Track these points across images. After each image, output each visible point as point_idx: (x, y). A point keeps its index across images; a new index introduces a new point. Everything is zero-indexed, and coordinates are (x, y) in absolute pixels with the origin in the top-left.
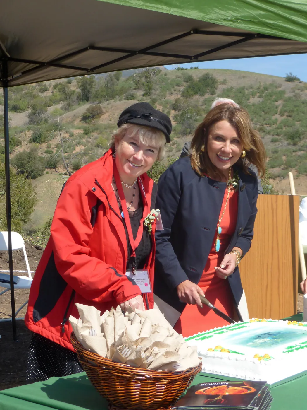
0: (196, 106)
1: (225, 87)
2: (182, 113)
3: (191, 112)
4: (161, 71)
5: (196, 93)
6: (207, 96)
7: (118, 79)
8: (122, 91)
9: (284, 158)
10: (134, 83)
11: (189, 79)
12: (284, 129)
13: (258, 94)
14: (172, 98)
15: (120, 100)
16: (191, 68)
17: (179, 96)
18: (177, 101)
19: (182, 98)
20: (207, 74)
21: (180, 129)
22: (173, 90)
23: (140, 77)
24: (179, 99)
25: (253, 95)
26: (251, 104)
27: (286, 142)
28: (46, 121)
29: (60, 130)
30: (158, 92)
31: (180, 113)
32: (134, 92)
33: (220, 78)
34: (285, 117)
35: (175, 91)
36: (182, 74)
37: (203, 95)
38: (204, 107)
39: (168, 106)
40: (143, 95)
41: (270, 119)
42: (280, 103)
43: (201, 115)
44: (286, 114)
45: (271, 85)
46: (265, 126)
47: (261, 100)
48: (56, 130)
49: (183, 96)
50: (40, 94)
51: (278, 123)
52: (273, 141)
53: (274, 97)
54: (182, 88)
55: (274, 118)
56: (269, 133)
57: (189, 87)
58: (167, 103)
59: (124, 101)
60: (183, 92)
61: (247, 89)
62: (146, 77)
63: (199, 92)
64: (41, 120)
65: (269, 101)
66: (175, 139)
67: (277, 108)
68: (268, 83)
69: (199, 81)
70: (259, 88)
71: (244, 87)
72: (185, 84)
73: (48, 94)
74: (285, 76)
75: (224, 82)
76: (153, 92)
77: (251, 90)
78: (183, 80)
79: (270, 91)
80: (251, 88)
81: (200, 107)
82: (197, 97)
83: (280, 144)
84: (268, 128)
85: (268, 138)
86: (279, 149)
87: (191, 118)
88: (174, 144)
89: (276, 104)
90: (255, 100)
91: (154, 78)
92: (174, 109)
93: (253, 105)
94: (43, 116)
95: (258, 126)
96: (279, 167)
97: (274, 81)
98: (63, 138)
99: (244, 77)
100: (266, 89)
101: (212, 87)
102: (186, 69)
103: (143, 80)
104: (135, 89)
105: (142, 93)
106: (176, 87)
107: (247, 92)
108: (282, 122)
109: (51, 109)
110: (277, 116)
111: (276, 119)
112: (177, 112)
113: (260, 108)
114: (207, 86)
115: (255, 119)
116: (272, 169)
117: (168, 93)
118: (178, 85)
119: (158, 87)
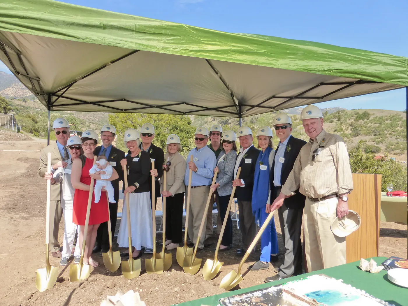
0: (361, 124)
1: (374, 116)
2: (354, 127)
3: (358, 127)
4: (345, 111)
5: (360, 119)
6: (365, 120)
7: (326, 115)
8: (328, 119)
9: (401, 146)
10: (333, 116)
11: (358, 113)
12: (402, 133)
13: (389, 119)
14: (350, 122)
15: (327, 123)
16: (358, 109)
17: (353, 121)
18: (351, 123)
19: (354, 122)
20: (365, 111)
21: (353, 134)
22: (350, 118)
23: (336, 113)
24: (353, 122)
25: (387, 119)
26: (386, 123)
27: (403, 139)
28: (297, 131)
29: (302, 135)
30: (343, 119)
31: (353, 127)
32: (333, 119)
33: (371, 113)
34: (402, 128)
35: (351, 119)
36: (354, 112)
37: (363, 120)
38: (364, 125)
39: (348, 125)
40: (337, 121)
41: (395, 129)
42: (400, 122)
43: (362, 128)
44: (403, 127)
45: (396, 115)
46: (393, 132)
47: (391, 121)
48: (300, 135)
49: (355, 121)
50: (294, 121)
51: (399, 131)
52: (396, 139)
53: (397, 120)
54: (354, 118)
55: (397, 129)
56: (394, 135)
57: (357, 117)
58: (347, 123)
59: (328, 123)
60: (355, 119)
61: (384, 117)
62: (338, 113)
63: (362, 119)
64: (294, 131)
65: (395, 122)
66: (351, 138)
67: (398, 124)
68: (394, 114)
69: (362, 114)
70: (390, 117)
71: (383, 116)
72: (355, 116)
73: (298, 121)
74: (403, 111)
75: (373, 114)
76: (341, 119)
77: (386, 117)
78: (354, 114)
79: (395, 117)
80: (386, 116)
81: (362, 125)
82: (361, 121)
83: (400, 140)
84: (394, 133)
85: (394, 137)
86: (399, 142)
87: (358, 129)
88: (350, 140)
89: (398, 123)
90: (388, 122)
91: (341, 114)
92: (351, 126)
93: (387, 124)
94: (295, 130)
95: (389, 133)
96: (399, 150)
97: (397, 113)
98: (303, 138)
99: (383, 112)
100: (393, 117)
101: (368, 117)
102: (356, 110)
103: (337, 114)
104: (334, 118)
105: (337, 120)
106: (351, 117)
107: (384, 118)
108: (401, 130)
109: (298, 127)
110: (399, 128)
111: (398, 130)
112: (352, 127)
113: (390, 125)
114: (365, 116)
115: (388, 130)
116: (395, 151)
117: (348, 119)
118: (352, 116)
119: (343, 117)
